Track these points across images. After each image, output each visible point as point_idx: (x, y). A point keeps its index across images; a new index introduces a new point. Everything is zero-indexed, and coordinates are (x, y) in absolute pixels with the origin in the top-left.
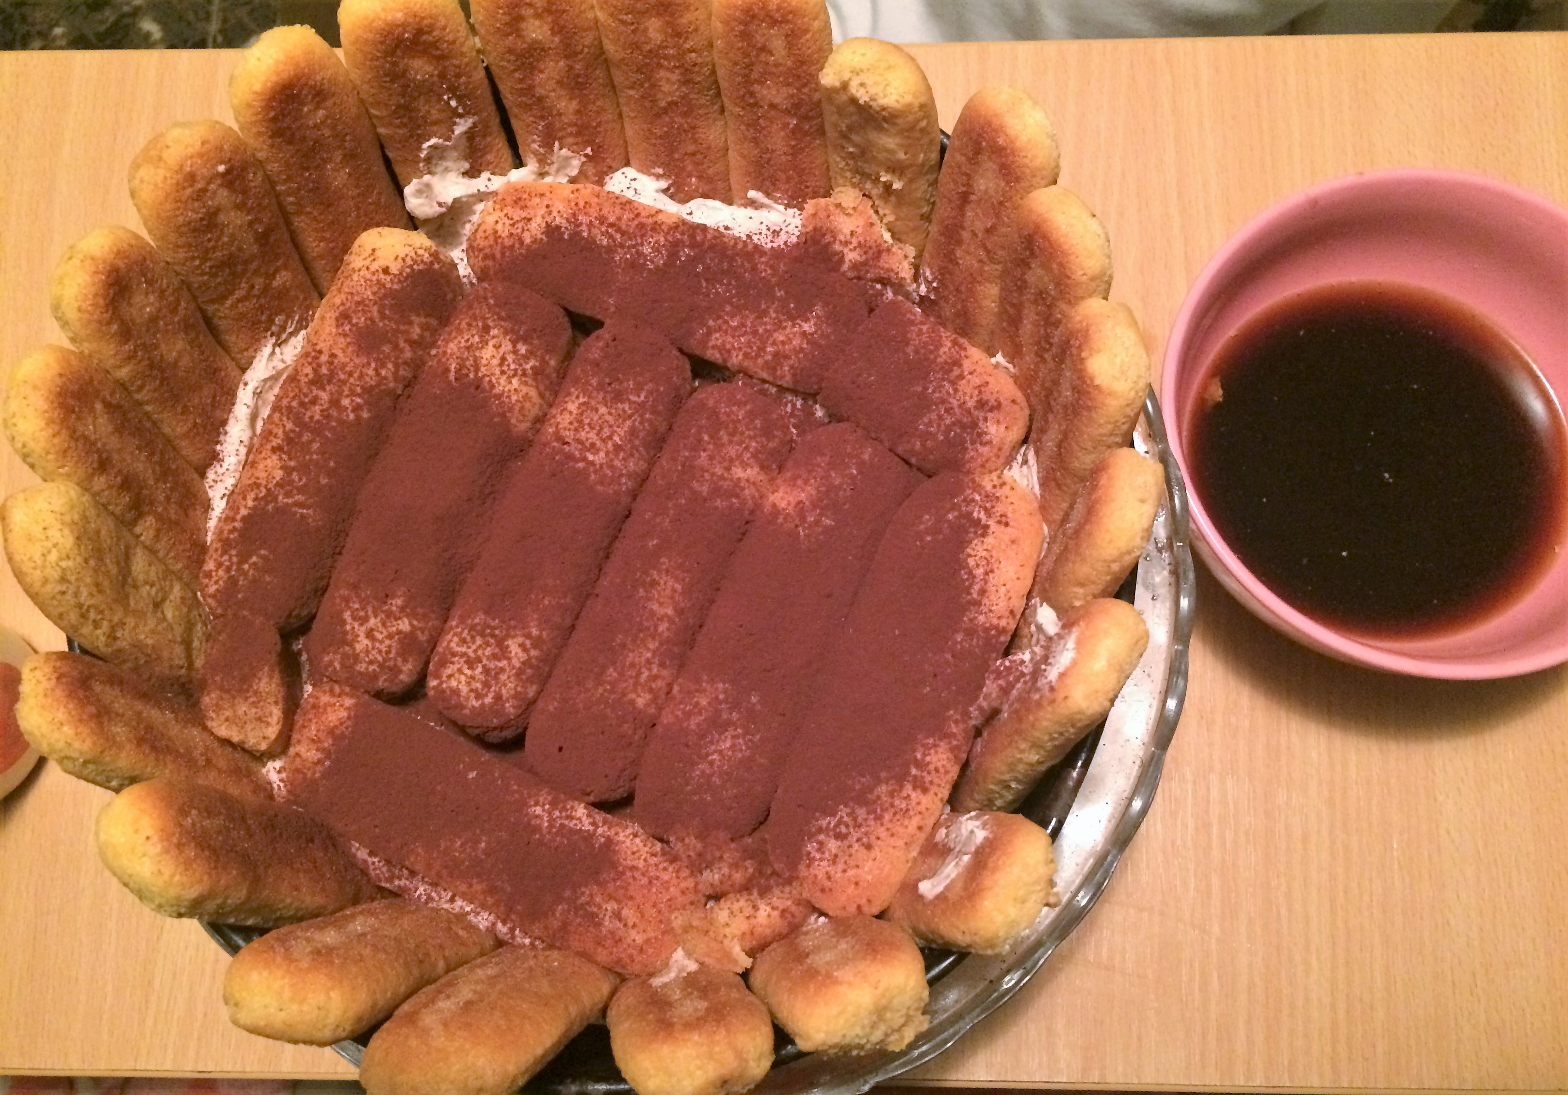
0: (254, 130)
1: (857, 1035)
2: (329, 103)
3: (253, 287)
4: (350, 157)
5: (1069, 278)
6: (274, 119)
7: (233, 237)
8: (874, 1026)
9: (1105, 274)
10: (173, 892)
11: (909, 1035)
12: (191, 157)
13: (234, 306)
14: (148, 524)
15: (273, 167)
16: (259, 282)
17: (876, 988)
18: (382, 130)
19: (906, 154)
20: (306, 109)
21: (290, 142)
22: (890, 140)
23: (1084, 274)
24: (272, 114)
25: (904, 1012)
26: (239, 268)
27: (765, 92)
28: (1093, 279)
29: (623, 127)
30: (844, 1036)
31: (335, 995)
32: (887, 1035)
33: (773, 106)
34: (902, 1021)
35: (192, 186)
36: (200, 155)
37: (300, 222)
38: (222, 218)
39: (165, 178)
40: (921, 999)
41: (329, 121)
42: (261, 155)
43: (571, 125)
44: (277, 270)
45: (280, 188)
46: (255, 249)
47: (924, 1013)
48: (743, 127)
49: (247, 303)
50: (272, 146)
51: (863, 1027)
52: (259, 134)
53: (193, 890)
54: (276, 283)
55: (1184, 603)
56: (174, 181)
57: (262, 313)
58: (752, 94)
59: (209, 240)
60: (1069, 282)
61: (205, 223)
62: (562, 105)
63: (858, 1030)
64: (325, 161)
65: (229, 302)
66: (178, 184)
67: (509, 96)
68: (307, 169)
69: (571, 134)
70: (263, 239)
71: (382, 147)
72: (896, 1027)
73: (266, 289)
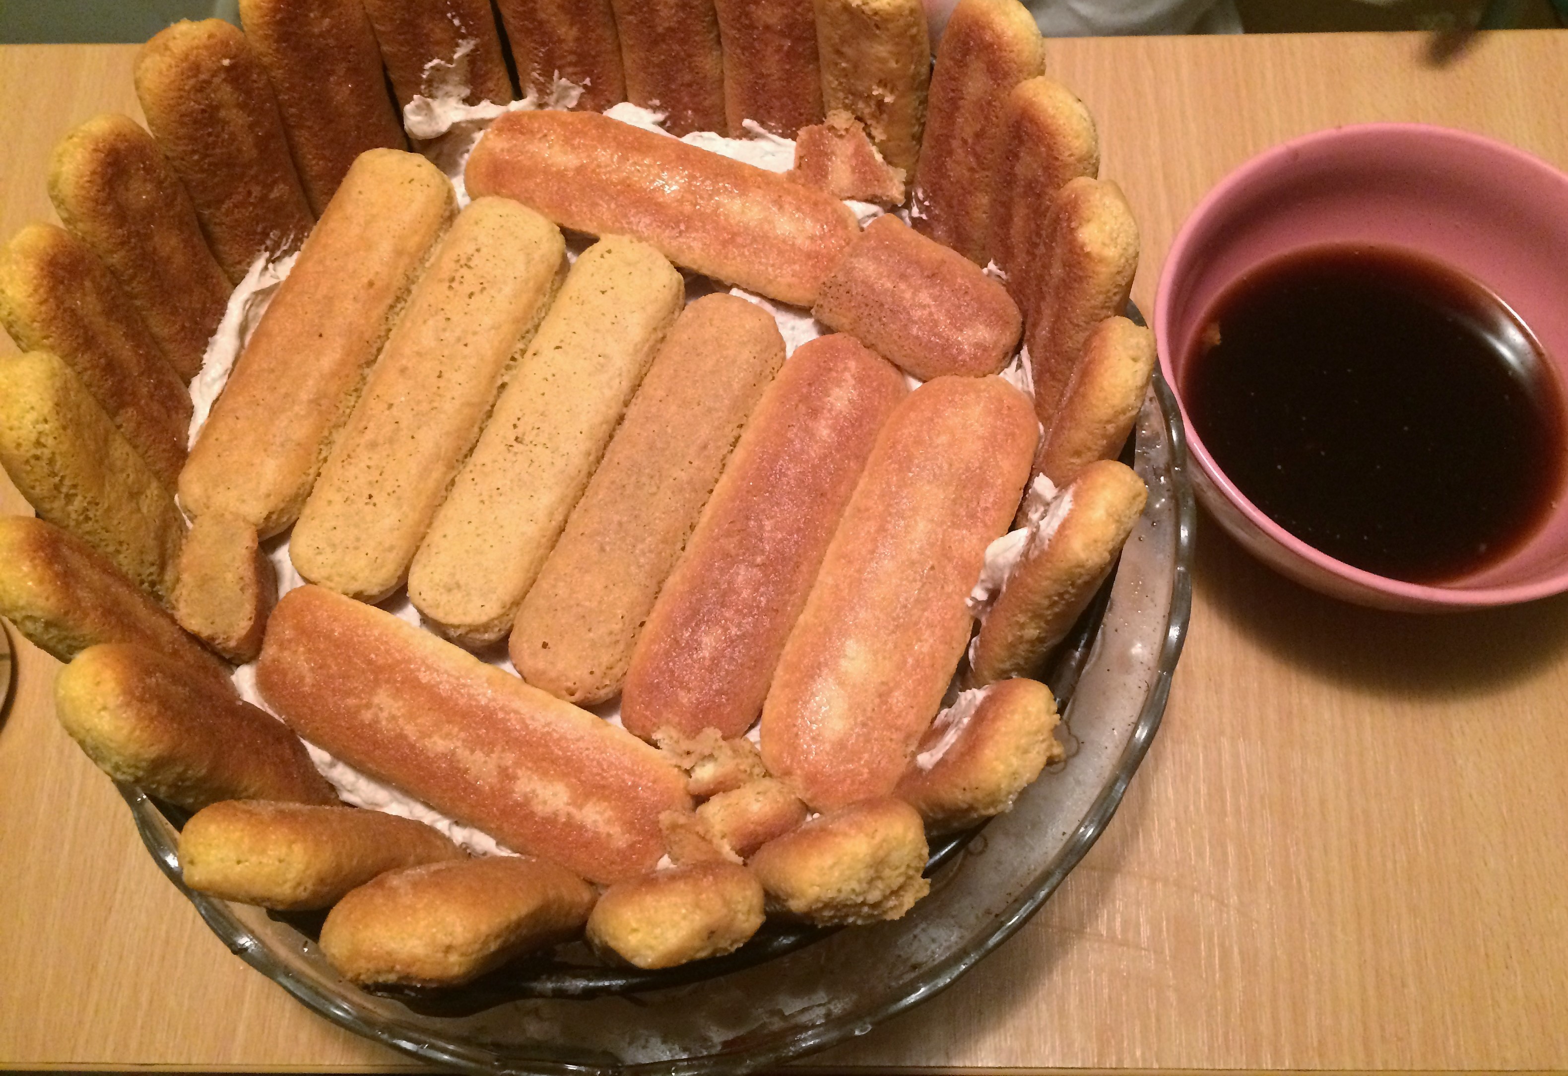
0: (261, 32)
1: (853, 890)
2: (335, 12)
3: (249, 193)
4: (354, 71)
5: (1057, 159)
6: (281, 22)
7: (232, 135)
8: (871, 882)
9: (1091, 156)
10: (132, 748)
11: (909, 901)
12: (197, 48)
13: (229, 213)
14: (130, 414)
15: (278, 73)
16: (256, 191)
17: (873, 838)
18: (385, 48)
19: (897, 62)
20: (312, 15)
21: (295, 49)
22: (881, 48)
23: (1071, 155)
24: (278, 17)
25: (903, 869)
26: (238, 170)
27: (760, 13)
28: (1080, 160)
29: (621, 59)
30: (839, 891)
31: (298, 848)
32: (886, 898)
33: (767, 27)
34: (901, 880)
35: (196, 76)
36: (206, 47)
37: (302, 136)
38: (223, 114)
39: (170, 66)
40: (920, 856)
41: (335, 31)
42: (266, 60)
43: (571, 52)
44: (275, 182)
45: (284, 97)
46: (254, 153)
47: (924, 876)
48: (739, 51)
49: (244, 211)
50: (277, 50)
51: (859, 881)
52: (267, 37)
53: (153, 748)
54: (274, 194)
55: (1184, 533)
56: (179, 69)
57: (257, 224)
58: (747, 15)
59: (210, 134)
60: (1057, 163)
61: (207, 115)
62: (562, 31)
63: (854, 885)
64: (331, 73)
65: (225, 207)
66: (182, 74)
67: (511, 20)
68: (311, 79)
69: (571, 64)
70: (262, 144)
71: (385, 69)
72: (895, 888)
73: (263, 199)
